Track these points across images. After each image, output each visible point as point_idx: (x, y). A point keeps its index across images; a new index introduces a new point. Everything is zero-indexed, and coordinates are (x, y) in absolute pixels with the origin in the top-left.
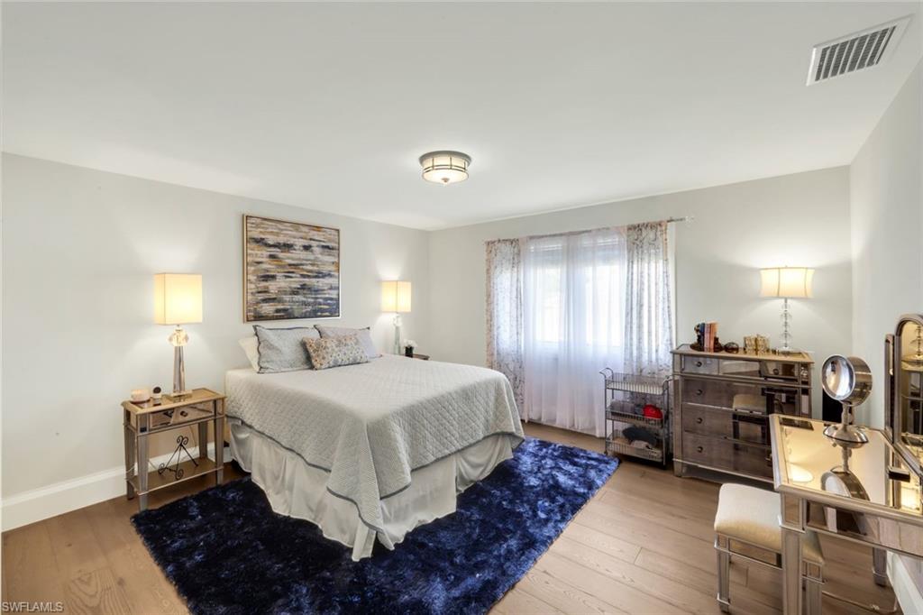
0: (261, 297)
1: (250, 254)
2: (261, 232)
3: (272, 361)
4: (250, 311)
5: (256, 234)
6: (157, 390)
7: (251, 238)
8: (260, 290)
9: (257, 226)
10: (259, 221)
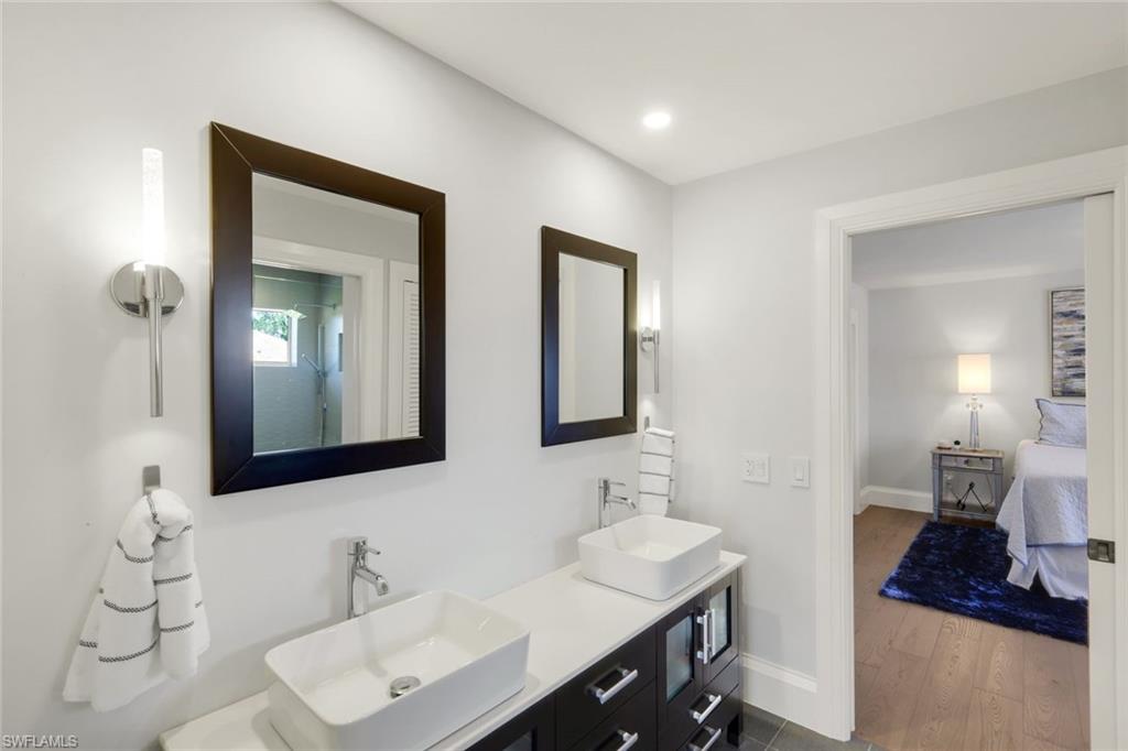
0: (1072, 371)
1: (1057, 330)
2: (1071, 305)
3: (1052, 434)
4: (1057, 386)
5: (1065, 308)
6: (957, 443)
7: (1058, 313)
8: (1069, 364)
9: (1066, 299)
10: (1069, 294)
